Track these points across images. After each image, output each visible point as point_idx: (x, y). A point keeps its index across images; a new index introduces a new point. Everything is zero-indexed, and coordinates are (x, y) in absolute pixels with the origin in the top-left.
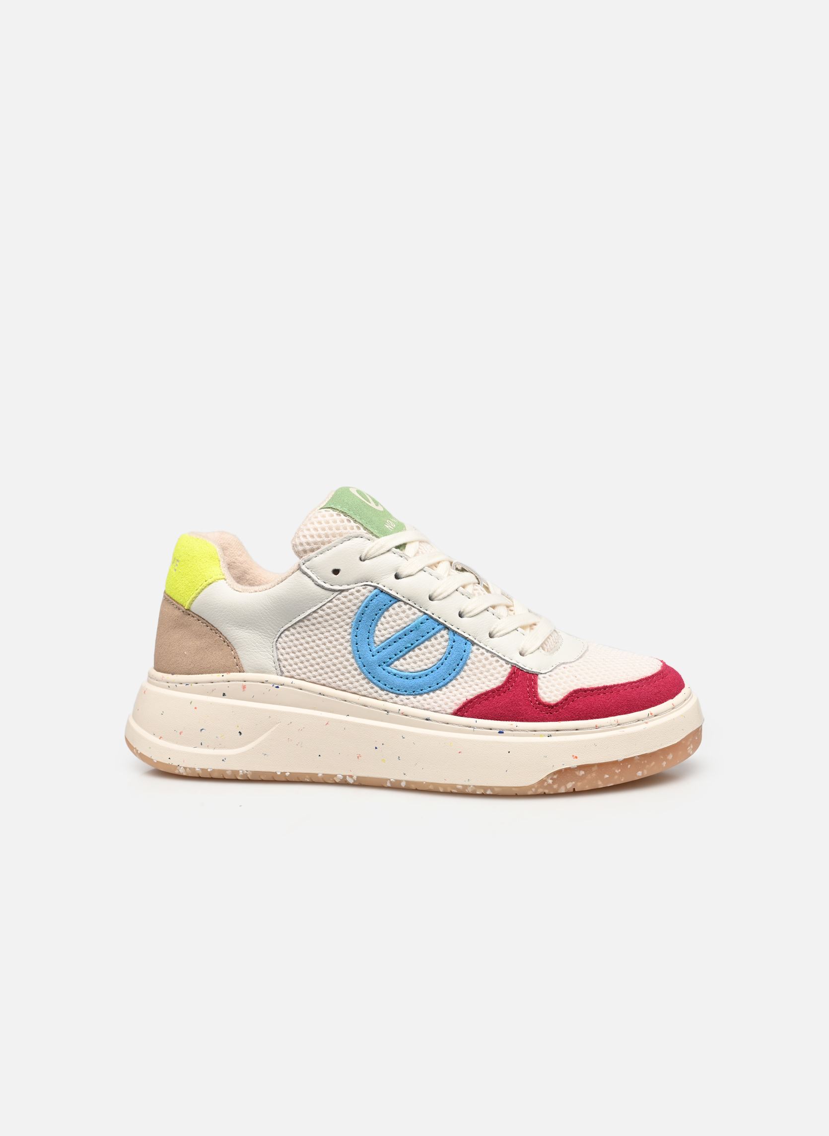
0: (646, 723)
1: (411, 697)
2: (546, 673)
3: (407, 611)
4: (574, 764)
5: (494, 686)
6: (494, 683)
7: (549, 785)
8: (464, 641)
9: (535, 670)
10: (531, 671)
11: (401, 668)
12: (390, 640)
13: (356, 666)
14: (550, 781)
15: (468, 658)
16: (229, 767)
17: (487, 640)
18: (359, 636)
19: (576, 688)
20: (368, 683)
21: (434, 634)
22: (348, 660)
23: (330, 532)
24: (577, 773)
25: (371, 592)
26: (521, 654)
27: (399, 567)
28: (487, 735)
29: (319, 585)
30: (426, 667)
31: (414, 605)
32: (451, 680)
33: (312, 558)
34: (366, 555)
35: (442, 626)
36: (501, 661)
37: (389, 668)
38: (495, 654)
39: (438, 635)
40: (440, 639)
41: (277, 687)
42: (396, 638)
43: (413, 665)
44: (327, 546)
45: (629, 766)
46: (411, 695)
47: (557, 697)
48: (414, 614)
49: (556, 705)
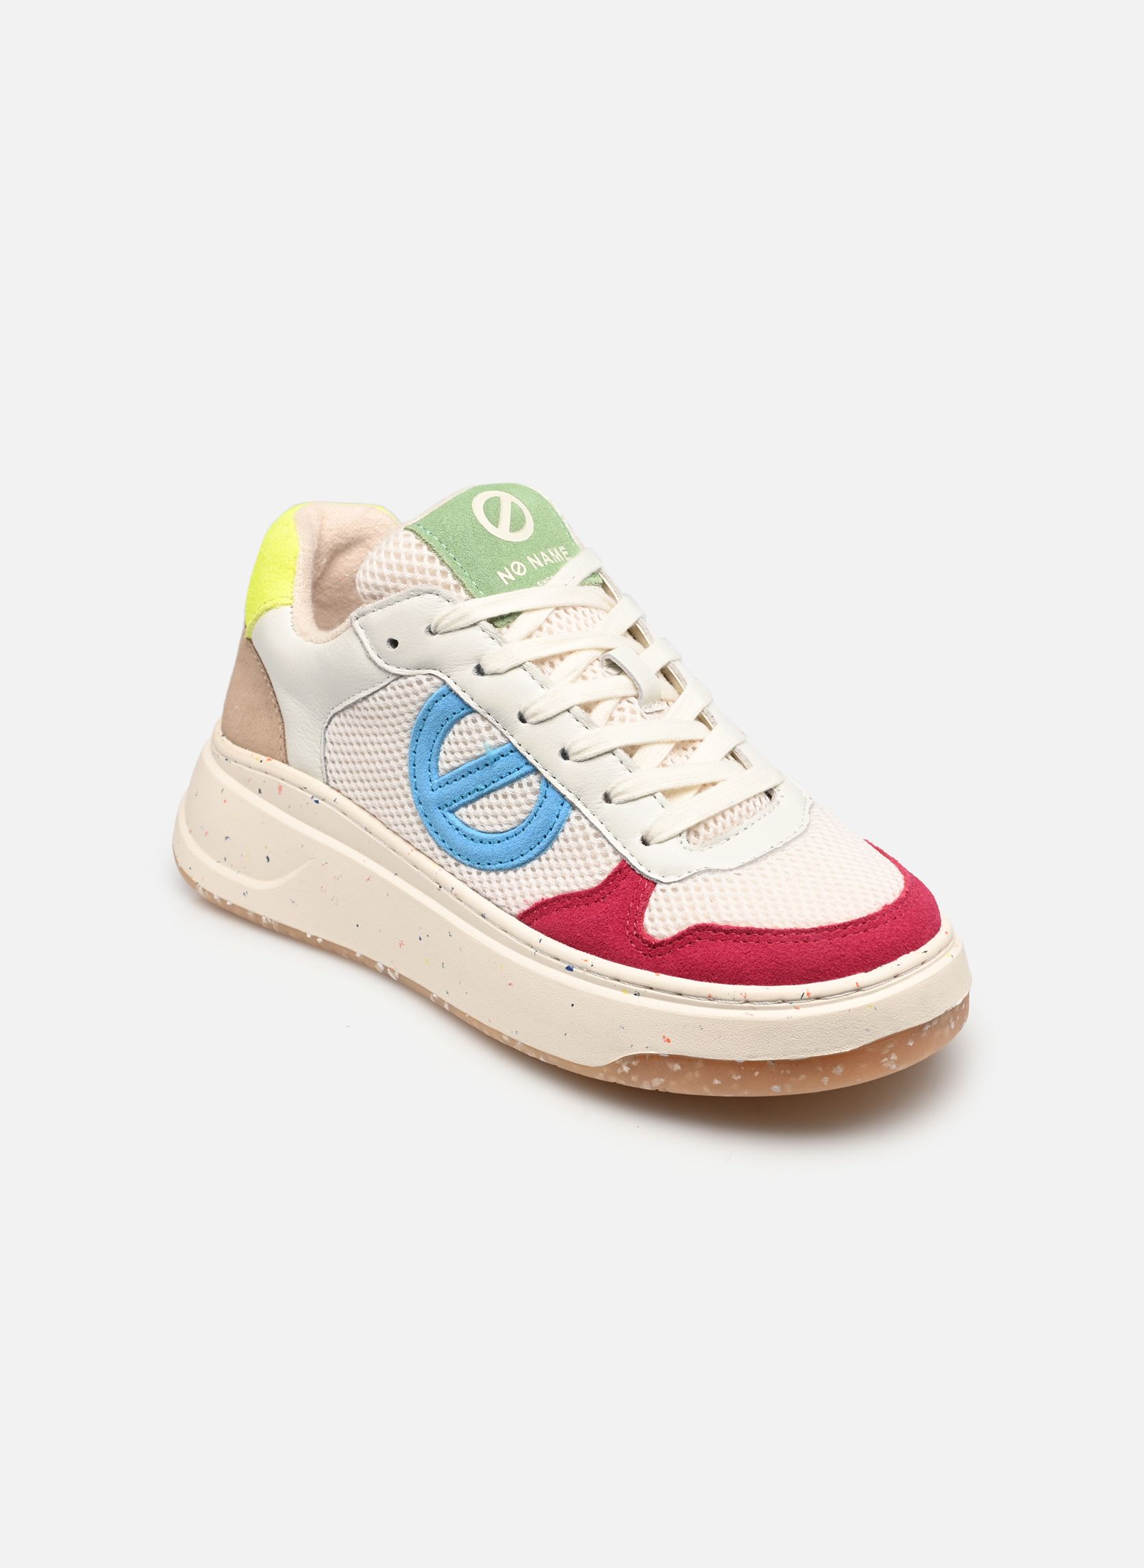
0: (796, 1008)
1: (474, 871)
2: (668, 883)
3: (484, 731)
4: (664, 1050)
5: (585, 887)
6: (587, 882)
7: (624, 1073)
8: (560, 799)
9: (653, 875)
10: (645, 875)
11: (467, 820)
12: (456, 771)
13: (411, 799)
14: (626, 1069)
15: (560, 828)
16: (252, 906)
17: (597, 806)
18: (418, 754)
19: (703, 920)
20: (423, 832)
21: (518, 778)
22: (402, 787)
23: (397, 573)
24: (670, 1066)
25: (437, 687)
26: (645, 842)
27: (484, 655)
28: (551, 966)
29: (370, 659)
30: (499, 829)
31: (496, 724)
32: (531, 860)
33: (367, 612)
34: (436, 626)
35: (531, 768)
36: (607, 846)
37: (450, 816)
38: (600, 832)
39: (524, 781)
40: (526, 788)
41: (317, 802)
42: (463, 771)
43: (483, 820)
44: (393, 595)
45: (757, 1074)
46: (476, 868)
47: (668, 930)
48: (494, 738)
49: (661, 944)
